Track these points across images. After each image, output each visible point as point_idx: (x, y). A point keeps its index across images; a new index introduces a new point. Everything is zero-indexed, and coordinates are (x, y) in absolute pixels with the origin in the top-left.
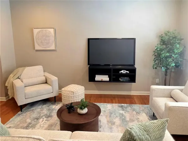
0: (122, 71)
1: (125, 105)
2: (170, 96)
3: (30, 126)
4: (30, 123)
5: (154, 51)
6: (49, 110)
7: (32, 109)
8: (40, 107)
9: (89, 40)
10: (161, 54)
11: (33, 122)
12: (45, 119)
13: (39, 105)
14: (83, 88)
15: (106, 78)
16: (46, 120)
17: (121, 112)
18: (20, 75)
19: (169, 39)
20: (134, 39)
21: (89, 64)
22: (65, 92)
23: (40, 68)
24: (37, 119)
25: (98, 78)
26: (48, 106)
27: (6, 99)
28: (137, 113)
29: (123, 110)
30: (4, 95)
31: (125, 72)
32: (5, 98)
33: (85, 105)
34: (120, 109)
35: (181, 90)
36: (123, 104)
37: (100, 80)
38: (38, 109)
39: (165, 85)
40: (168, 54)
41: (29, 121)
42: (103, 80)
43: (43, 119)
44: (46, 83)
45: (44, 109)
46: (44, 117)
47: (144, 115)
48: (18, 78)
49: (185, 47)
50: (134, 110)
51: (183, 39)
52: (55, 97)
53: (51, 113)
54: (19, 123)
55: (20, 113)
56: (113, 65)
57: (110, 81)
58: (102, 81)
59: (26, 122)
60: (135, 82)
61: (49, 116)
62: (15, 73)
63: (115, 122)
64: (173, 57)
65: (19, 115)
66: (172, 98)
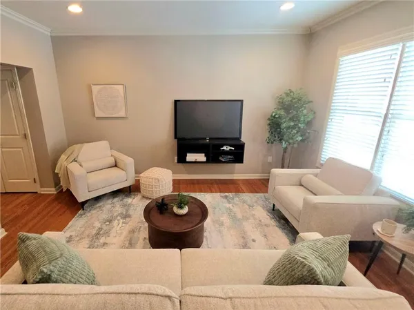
0: (225, 148)
1: (230, 195)
2: (298, 183)
3: (101, 233)
4: (100, 229)
5: (269, 119)
6: (124, 206)
7: (98, 205)
8: (109, 201)
9: (176, 102)
10: (282, 123)
11: (105, 227)
12: (121, 221)
13: (108, 199)
14: (169, 172)
15: (201, 157)
16: (123, 223)
17: (228, 205)
18: (77, 157)
19: (291, 101)
20: (242, 101)
21: (176, 137)
22: (145, 179)
23: (104, 144)
24: (110, 221)
25: (191, 157)
26: (122, 200)
27: (57, 190)
28: (250, 206)
29: (229, 203)
30: (53, 184)
31: (228, 149)
32: (54, 189)
33: (185, 203)
34: (225, 200)
35: (316, 175)
36: (227, 194)
37: (194, 160)
38: (107, 205)
39: (283, 167)
40: (292, 124)
41: (97, 225)
42: (198, 160)
43: (118, 220)
44: (116, 166)
45: (117, 205)
46: (119, 218)
47: (260, 208)
48: (75, 160)
49: (315, 113)
50: (244, 202)
51: (312, 102)
52: (130, 187)
53: (127, 211)
54: (83, 229)
55: (81, 212)
56: (210, 139)
57: (208, 161)
58: (196, 162)
59: (94, 227)
60: (242, 163)
61: (126, 216)
62: (69, 153)
63: (222, 222)
64: (299, 128)
65: (82, 215)
66: (303, 186)
